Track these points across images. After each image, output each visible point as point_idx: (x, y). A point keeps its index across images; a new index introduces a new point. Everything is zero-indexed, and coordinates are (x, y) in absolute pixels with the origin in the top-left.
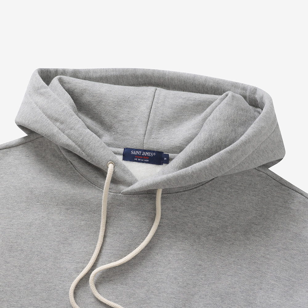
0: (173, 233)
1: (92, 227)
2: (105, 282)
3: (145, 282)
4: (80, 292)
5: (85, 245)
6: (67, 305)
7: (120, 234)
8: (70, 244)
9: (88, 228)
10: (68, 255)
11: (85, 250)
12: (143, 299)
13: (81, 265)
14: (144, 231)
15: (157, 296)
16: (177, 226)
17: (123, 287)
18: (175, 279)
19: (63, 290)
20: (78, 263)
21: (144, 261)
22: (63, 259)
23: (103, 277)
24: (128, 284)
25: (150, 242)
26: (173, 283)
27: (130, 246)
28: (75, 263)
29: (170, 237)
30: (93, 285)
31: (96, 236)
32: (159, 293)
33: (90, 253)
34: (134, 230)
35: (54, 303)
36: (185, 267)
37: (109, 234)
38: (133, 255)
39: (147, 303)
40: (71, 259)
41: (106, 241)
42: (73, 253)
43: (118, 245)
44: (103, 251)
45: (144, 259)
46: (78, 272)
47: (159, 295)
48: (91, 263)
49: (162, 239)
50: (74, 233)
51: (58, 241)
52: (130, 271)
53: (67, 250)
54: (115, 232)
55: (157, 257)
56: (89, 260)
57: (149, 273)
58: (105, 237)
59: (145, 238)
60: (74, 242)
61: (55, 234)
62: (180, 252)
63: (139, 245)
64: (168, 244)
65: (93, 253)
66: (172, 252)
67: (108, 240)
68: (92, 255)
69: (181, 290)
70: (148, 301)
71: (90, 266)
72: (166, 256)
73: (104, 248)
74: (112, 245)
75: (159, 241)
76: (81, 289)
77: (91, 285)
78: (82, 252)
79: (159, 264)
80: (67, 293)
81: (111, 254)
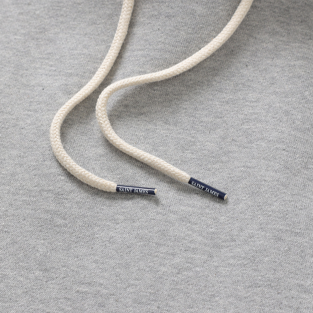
0: (282, 25)
1: (103, 6)
2: (129, 116)
3: (218, 120)
4: (72, 133)
5: (85, 43)
6: (44, 155)
7: (168, 16)
8: (51, 41)
9: (94, 8)
10: (47, 61)
11: (85, 51)
12: (212, 153)
13: (76, 79)
14: (221, 13)
15: (244, 147)
16: (291, 11)
17: (168, 129)
18: (287, 113)
19: (34, 128)
20: (71, 75)
21: (217, 78)
22: (36, 68)
23: (126, 106)
24: (180, 124)
25: (232, 39)
26: (281, 121)
27: (189, 43)
28: (63, 75)
29: (274, 33)
30: (105, 116)
31: (111, 24)
32: (251, 142)
33: (97, 59)
34: (199, 9)
35: (15, 153)
36: (307, 93)
37: (141, 19)
38: (195, 60)
39: (222, 162)
40: (54, 69)
41: (134, 34)
42: (58, 57)
43: (162, 39)
44: (127, 54)
45: (216, 75)
46: (70, 94)
47: (250, 145)
48: (100, 75)
49: (258, 36)
50: (61, 19)
51: (25, 35)
52: (185, 97)
53: (44, 52)
54: (156, 13)
55: (245, 72)
56: (94, 73)
57: (227, 103)
58: (132, 24)
59: (221, 30)
60: (61, 35)
61: (18, 20)
62: (298, 63)
63: (207, 42)
64: (271, 46)
65: (102, 60)
66: (278, 62)
67: (138, 31)
68: (101, 63)
69: (299, 134)
70: (224, 159)
71: (96, 81)
72: (265, 69)
73: (129, 47)
74: (146, 40)
75: (252, 40)
76: (75, 127)
77: (100, 115)
78: (80, 54)
79: (249, 86)
80: (45, 134)
81: (144, 59)
